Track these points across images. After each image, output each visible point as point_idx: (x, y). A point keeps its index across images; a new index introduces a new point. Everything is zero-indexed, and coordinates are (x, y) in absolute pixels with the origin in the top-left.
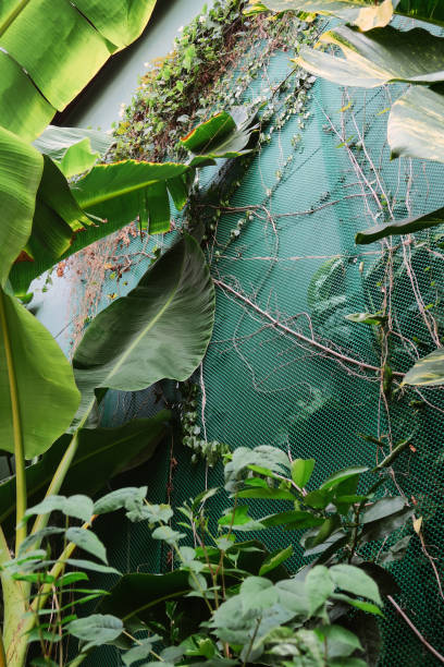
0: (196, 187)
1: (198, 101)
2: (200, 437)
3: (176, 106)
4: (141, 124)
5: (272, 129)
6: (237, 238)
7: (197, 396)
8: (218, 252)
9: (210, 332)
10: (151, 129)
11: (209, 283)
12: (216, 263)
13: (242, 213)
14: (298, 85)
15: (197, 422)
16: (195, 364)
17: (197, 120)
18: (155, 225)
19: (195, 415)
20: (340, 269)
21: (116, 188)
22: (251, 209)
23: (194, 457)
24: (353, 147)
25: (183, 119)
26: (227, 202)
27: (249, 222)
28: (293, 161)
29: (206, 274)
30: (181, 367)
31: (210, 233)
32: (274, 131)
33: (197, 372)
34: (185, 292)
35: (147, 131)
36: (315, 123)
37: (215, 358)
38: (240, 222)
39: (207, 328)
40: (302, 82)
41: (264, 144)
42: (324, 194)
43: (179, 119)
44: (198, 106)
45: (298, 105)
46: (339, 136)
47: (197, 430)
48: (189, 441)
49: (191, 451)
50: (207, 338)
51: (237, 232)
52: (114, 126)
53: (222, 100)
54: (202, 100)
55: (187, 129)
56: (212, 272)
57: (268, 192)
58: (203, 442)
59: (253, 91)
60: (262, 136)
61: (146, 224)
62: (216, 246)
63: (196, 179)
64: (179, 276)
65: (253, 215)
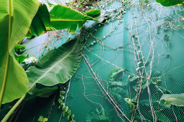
0: (85, 26)
1: (92, 4)
2: (64, 100)
3: (86, 3)
4: (76, 4)
5: (110, 20)
6: (92, 45)
7: (67, 88)
8: (85, 47)
9: (76, 69)
10: (78, 6)
11: (80, 55)
12: (84, 49)
13: (95, 39)
14: (121, 12)
15: (64, 95)
16: (69, 78)
17: (90, 8)
18: (71, 31)
19: (64, 92)
21: (65, 18)
22: (98, 39)
23: (60, 107)
24: (134, 36)
25: (87, 7)
26: (92, 34)
27: (97, 43)
28: (114, 32)
29: (80, 52)
30: (65, 78)
31: (85, 40)
32: (110, 21)
33: (69, 80)
34: (73, 54)
35: (77, 6)
36: (123, 24)
37: (75, 79)
38: (94, 42)
39: (76, 68)
40: (122, 11)
41: (107, 23)
42: (121, 46)
43: (86, 7)
44: (91, 5)
45: (119, 17)
46: (130, 31)
47: (63, 98)
48: (60, 101)
49: (59, 104)
50: (75, 71)
51: (92, 44)
52: (69, 1)
53: (98, 6)
54: (93, 4)
55: (87, 10)
56: (82, 51)
57: (104, 37)
58: (64, 103)
59: (107, 8)
60: (107, 21)
61: (69, 30)
62: (85, 44)
63: (85, 24)
64: (72, 49)
65: (98, 41)
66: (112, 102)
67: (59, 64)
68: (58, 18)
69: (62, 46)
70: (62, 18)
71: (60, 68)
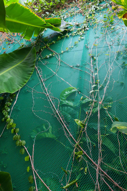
0: (42, 35)
1: (53, 11)
2: (9, 113)
3: (47, 8)
4: (35, 6)
5: (71, 34)
6: (47, 58)
7: (14, 100)
8: (40, 58)
9: (27, 81)
10: (38, 10)
11: (33, 66)
12: (38, 61)
13: (52, 52)
14: (83, 28)
15: (10, 107)
16: (18, 89)
17: (50, 16)
18: (26, 37)
19: (11, 104)
20: (74, 93)
21: (21, 20)
22: (55, 53)
23: (4, 119)
24: (93, 57)
25: (47, 13)
26: (49, 45)
27: (53, 56)
28: (73, 48)
29: (34, 63)
30: (14, 88)
31: (40, 51)
32: (71, 35)
33: (18, 91)
34: (25, 63)
35: (36, 10)
36: (83, 41)
37: (24, 91)
38: (50, 55)
39: (27, 79)
40: (85, 28)
41: (67, 37)
42: (78, 65)
44: (53, 13)
45: (81, 33)
46: (90, 51)
47: (9, 110)
48: (4, 112)
49: (4, 116)
50: (25, 82)
51: (48, 57)
52: (27, 1)
53: (60, 16)
54: (54, 12)
55: (47, 16)
56: (36, 63)
57: (62, 52)
58: (9, 116)
59: (70, 20)
60: (67, 34)
61: (24, 35)
62: (40, 56)
63: (43, 32)
64: (25, 57)
65: (55, 55)
66: (61, 121)
67: (9, 72)
68: (13, 18)
69: (13, 52)
70: (18, 19)
71: (9, 76)
